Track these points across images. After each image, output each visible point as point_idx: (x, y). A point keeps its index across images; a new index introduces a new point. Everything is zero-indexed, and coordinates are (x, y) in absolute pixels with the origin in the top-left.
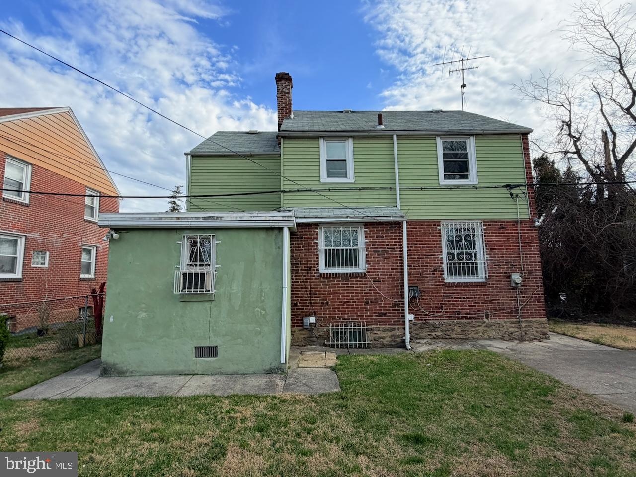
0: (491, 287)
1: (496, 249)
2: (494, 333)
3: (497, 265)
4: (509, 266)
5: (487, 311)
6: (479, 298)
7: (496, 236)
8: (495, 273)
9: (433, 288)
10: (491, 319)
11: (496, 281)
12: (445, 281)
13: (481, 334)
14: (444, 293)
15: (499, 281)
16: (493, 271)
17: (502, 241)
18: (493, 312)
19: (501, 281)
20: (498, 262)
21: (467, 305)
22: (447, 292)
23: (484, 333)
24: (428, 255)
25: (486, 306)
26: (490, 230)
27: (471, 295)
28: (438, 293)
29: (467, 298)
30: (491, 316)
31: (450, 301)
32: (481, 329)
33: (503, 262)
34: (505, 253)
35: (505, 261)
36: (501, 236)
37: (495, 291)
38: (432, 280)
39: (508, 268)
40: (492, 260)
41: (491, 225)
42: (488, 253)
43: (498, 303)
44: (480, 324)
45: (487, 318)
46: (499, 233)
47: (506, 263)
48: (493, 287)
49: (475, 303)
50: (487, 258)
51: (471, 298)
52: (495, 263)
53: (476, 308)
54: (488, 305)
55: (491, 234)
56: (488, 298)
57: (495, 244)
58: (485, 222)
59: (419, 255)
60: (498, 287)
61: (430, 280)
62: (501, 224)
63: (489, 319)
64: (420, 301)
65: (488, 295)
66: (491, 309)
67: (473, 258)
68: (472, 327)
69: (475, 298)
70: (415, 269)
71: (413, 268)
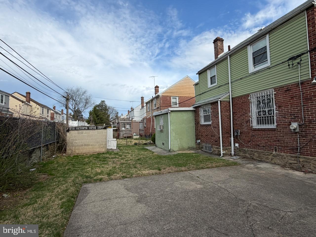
0: (279, 131)
1: (283, 106)
2: (279, 161)
3: (284, 117)
4: (293, 117)
5: (276, 146)
6: (271, 138)
7: (283, 97)
8: (282, 122)
9: (246, 131)
10: (278, 152)
11: (282, 128)
12: (253, 128)
13: (270, 160)
14: (252, 134)
15: (284, 128)
16: (280, 121)
17: (287, 100)
18: (280, 148)
19: (286, 128)
20: (284, 115)
21: (264, 142)
22: (253, 133)
23: (272, 160)
24: (244, 114)
25: (275, 143)
26: (279, 94)
27: (266, 136)
28: (249, 134)
29: (264, 138)
30: (279, 150)
31: (254, 139)
32: (270, 157)
33: (288, 115)
34: (289, 108)
35: (289, 114)
36: (287, 96)
37: (282, 134)
38: (246, 127)
39: (292, 118)
40: (280, 114)
41: (280, 90)
42: (277, 109)
43: (283, 142)
44: (269, 154)
45: (276, 151)
46: (285, 95)
47: (290, 115)
48: (281, 131)
49: (269, 141)
50: (276, 112)
51: (266, 138)
52: (282, 115)
53: (269, 144)
54: (277, 143)
55: (279, 96)
56: (277, 138)
57: (282, 103)
58: (275, 89)
59: (240, 114)
60: (284, 132)
61: (245, 127)
62: (287, 88)
63: (277, 152)
64: (241, 138)
65: (277, 137)
66: (279, 146)
67: (267, 113)
68: (264, 155)
69: (268, 138)
70: (239, 121)
71: (238, 121)
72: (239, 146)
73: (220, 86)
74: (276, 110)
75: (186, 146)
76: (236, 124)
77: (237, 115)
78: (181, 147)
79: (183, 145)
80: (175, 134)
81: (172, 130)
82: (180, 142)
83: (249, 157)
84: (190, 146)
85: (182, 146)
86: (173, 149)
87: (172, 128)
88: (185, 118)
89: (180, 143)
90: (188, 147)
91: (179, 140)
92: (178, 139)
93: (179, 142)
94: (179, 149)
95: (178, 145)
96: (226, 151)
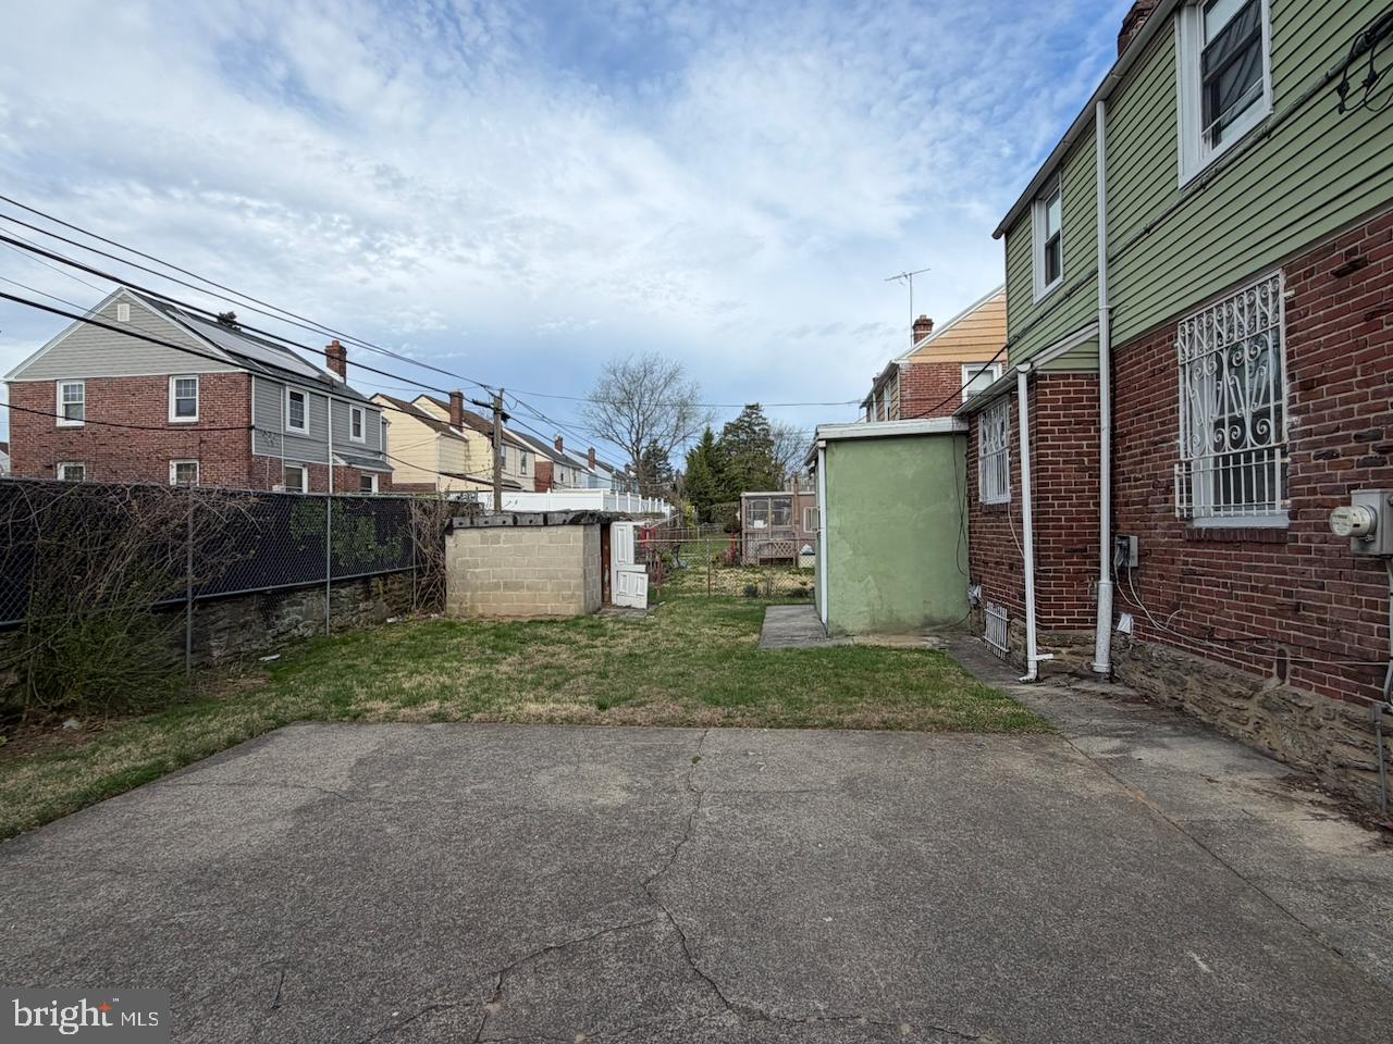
0: (1300, 550)
1: (1325, 381)
2: (1288, 742)
3: (1326, 456)
4: (1371, 453)
5: (1283, 646)
6: (1263, 590)
7: (1327, 318)
8: (1315, 491)
9: (1164, 544)
10: (1293, 683)
12: (1197, 524)
13: (1250, 727)
14: (1184, 562)
16: (1309, 480)
17: (1348, 336)
18: (1303, 658)
20: (1329, 441)
21: (1233, 612)
22: (1190, 560)
23: (1258, 727)
24: (1157, 443)
25: (1281, 625)
26: (1309, 299)
27: (1242, 578)
28: (1173, 562)
29: (1232, 587)
30: (1295, 672)
31: (1195, 590)
32: (1253, 709)
33: (1347, 439)
34: (1356, 391)
35: (1354, 433)
36: (1349, 310)
37: (1313, 569)
38: (1162, 519)
39: (1362, 463)
40: (1310, 433)
41: (1312, 272)
42: (1298, 404)
43: (1320, 621)
44: (1244, 690)
45: (1282, 675)
46: (1339, 300)
47: (1358, 438)
48: (1309, 550)
49: (1254, 610)
50: (1292, 424)
51: (1242, 588)
52: (1320, 444)
53: (1252, 630)
54: (1290, 627)
55: (1310, 316)
56: (1291, 595)
57: (1321, 358)
58: (1290, 268)
59: (1143, 445)
62: (1348, 254)
63: (1288, 682)
64: (1144, 583)
65: (1290, 583)
66: (1296, 644)
67: (1249, 434)
68: (1224, 691)
69: (1254, 589)
70: (1136, 487)
71: (1133, 483)
72: (1136, 628)
73: (1073, 290)
74: (1292, 412)
75: (910, 609)
76: (1127, 504)
77: (1129, 448)
78: (883, 619)
79: (894, 608)
80: (851, 552)
81: (839, 533)
82: (879, 589)
83: (1166, 698)
84: (937, 615)
85: (891, 612)
86: (840, 623)
87: (835, 522)
88: (909, 472)
89: (881, 597)
90: (926, 617)
91: (873, 583)
92: (870, 577)
93: (874, 592)
94: (874, 623)
95: (868, 606)
96: (1064, 651)
